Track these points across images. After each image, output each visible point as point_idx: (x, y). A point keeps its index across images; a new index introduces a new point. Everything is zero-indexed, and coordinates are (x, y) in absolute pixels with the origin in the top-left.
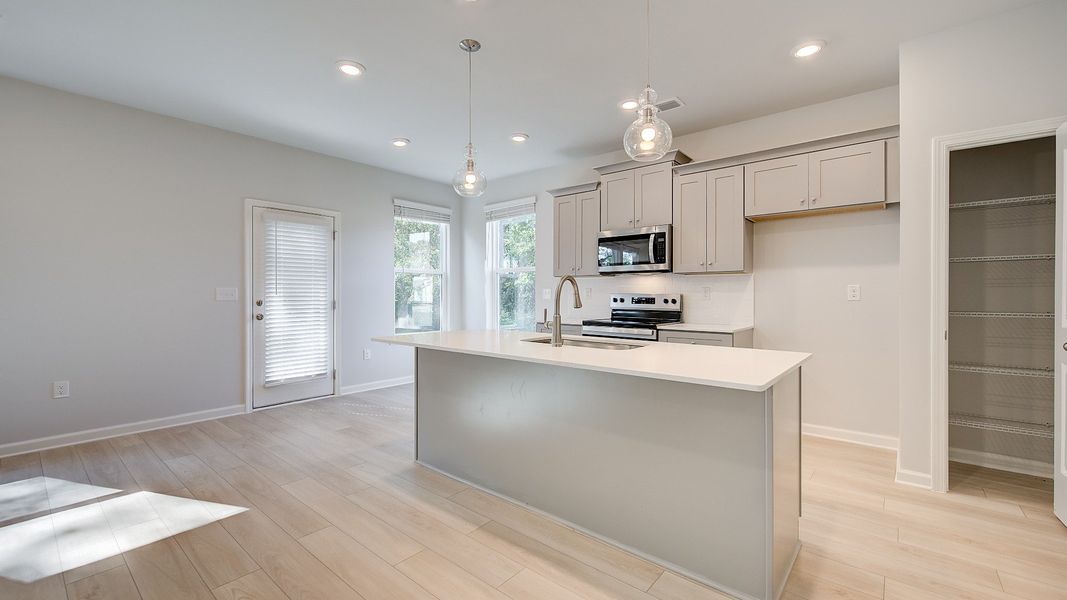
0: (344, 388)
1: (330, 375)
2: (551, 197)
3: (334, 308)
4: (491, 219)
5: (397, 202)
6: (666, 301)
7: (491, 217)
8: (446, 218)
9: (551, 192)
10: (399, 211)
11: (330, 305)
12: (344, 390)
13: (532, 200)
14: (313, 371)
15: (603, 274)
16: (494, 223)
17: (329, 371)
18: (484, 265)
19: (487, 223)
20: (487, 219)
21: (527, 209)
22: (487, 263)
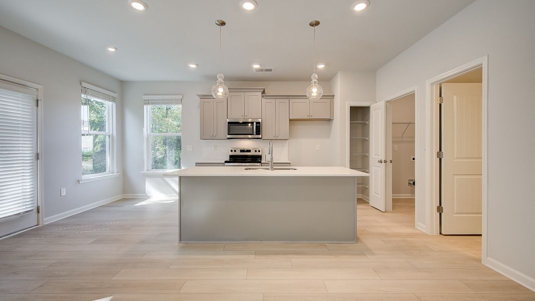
0: (46, 219)
1: (35, 211)
2: (198, 98)
3: (38, 158)
4: (149, 104)
5: (84, 84)
6: (256, 151)
7: (147, 102)
8: (113, 99)
9: (198, 95)
10: (85, 91)
11: (34, 157)
12: (47, 220)
13: (180, 97)
14: (21, 210)
15: (228, 138)
16: (148, 106)
17: (35, 208)
18: (143, 129)
19: (145, 106)
20: (145, 104)
21: (176, 102)
22: (145, 129)
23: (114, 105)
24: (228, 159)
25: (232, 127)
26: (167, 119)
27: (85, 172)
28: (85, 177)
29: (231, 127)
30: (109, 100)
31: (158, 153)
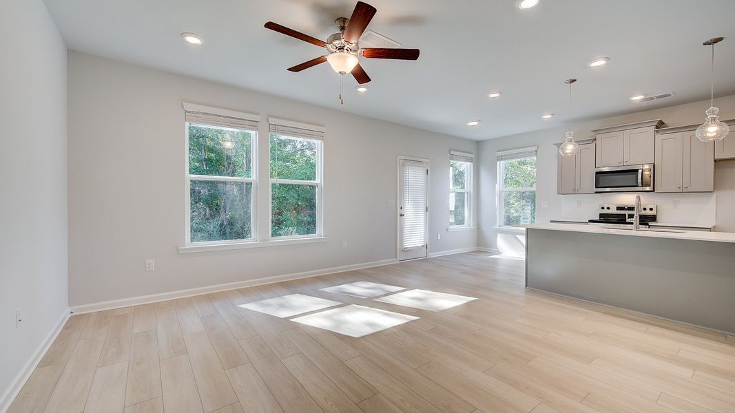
0: (430, 254)
1: (425, 247)
3: (427, 210)
5: (452, 152)
6: (644, 209)
7: (501, 159)
8: (471, 160)
10: (452, 157)
11: (425, 210)
12: (432, 255)
13: (535, 148)
14: (420, 244)
15: (596, 192)
16: (501, 162)
18: (495, 186)
19: (498, 163)
20: (498, 160)
21: (530, 154)
22: (497, 186)
23: (472, 164)
24: (597, 218)
25: (602, 177)
26: (524, 167)
27: (451, 224)
28: (451, 227)
29: (600, 178)
30: (468, 161)
31: (512, 211)
